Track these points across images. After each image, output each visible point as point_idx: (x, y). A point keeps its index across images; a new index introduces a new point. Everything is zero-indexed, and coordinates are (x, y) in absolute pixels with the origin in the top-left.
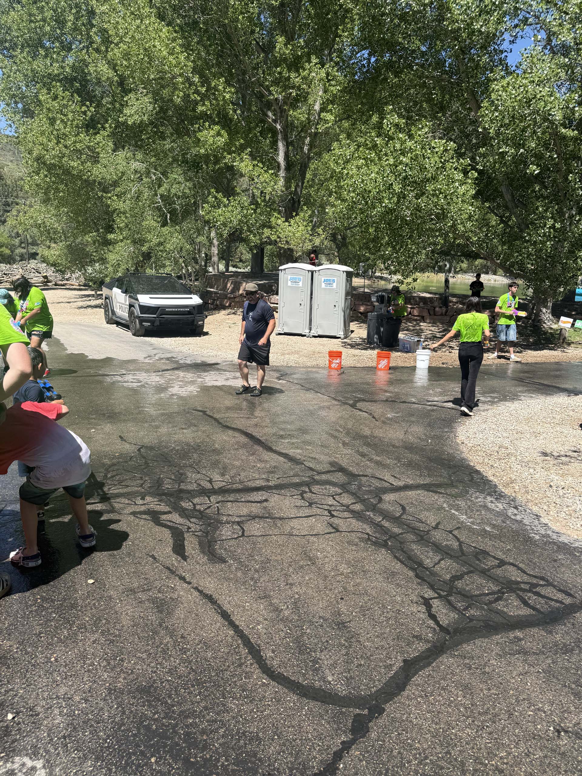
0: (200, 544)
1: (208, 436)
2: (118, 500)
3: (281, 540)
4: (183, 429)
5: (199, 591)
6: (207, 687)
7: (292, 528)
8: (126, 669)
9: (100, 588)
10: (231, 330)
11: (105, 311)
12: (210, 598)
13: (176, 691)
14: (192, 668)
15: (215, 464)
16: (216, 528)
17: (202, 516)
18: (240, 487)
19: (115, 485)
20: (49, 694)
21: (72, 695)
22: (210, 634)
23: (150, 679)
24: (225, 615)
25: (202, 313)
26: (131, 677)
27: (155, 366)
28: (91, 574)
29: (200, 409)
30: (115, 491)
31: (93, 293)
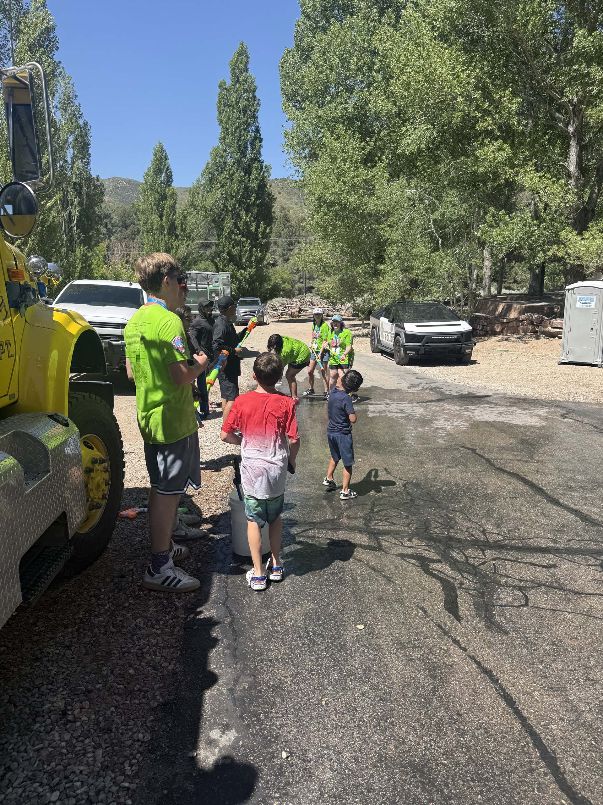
0: (476, 605)
1: (478, 478)
2: (385, 538)
3: (578, 619)
4: (450, 467)
5: (476, 662)
6: (490, 788)
7: (592, 607)
8: (397, 735)
9: (370, 634)
10: (503, 358)
11: (372, 340)
12: (489, 673)
13: (453, 780)
14: (470, 757)
15: (489, 513)
16: (493, 591)
17: (476, 572)
18: (521, 544)
19: (382, 521)
20: (320, 741)
21: (342, 750)
22: (491, 719)
23: (424, 756)
24: (509, 701)
25: (471, 340)
26: (402, 746)
27: (419, 397)
28: (360, 616)
29: (468, 446)
30: (383, 528)
31: (361, 322)
